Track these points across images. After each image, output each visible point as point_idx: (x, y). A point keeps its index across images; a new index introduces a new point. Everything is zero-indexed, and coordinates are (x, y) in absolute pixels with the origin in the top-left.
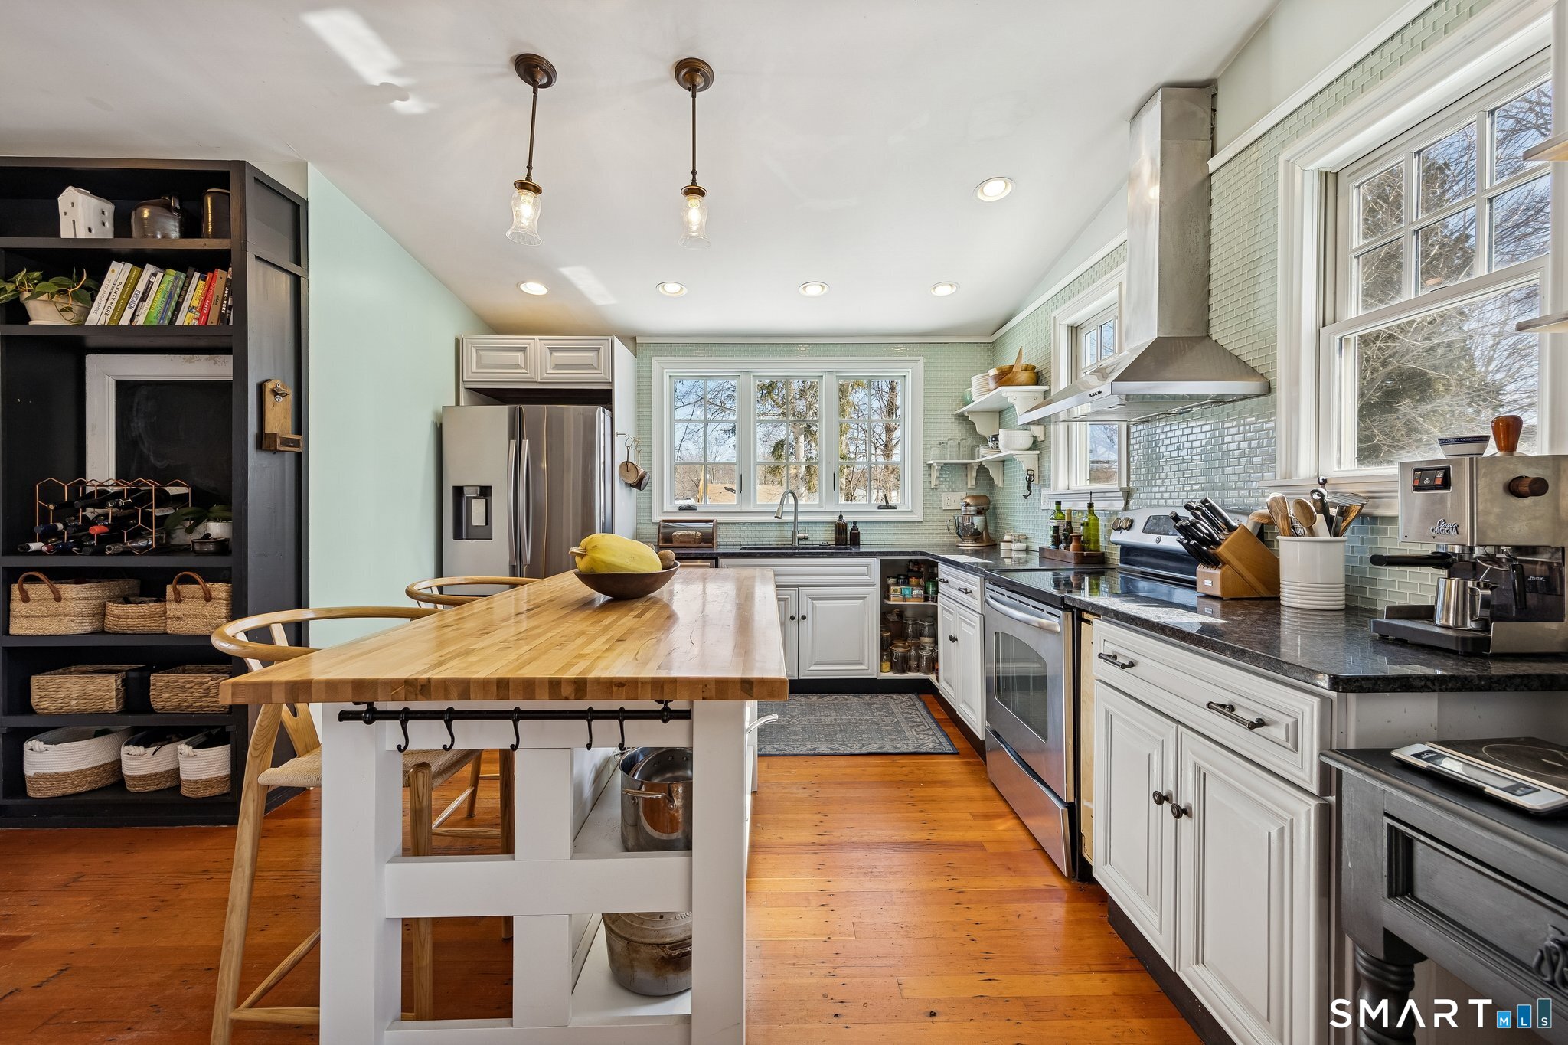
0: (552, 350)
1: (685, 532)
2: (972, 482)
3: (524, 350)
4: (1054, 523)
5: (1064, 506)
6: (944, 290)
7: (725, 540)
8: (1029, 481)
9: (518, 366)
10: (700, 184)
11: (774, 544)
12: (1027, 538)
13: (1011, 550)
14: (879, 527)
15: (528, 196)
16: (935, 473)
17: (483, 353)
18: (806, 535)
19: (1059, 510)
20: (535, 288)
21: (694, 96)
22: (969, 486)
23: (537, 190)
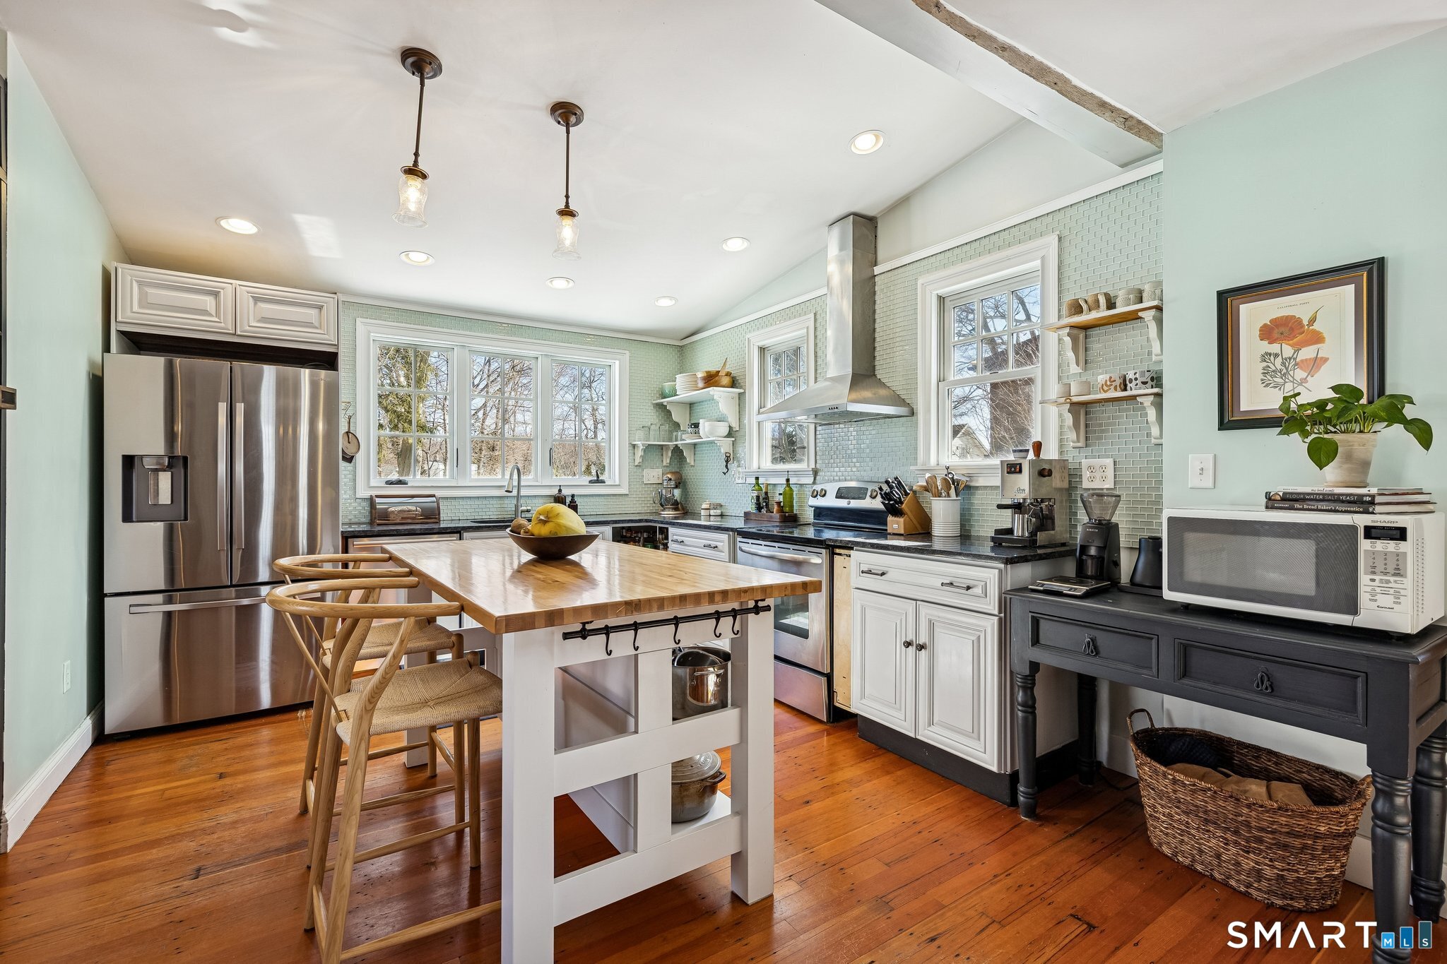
0: (256, 299)
1: (403, 508)
2: (668, 460)
3: (216, 294)
4: (755, 493)
5: (761, 481)
7: (448, 516)
8: (727, 462)
9: (205, 312)
14: (592, 499)
16: (639, 453)
17: (149, 291)
19: (757, 484)
20: (240, 226)
22: (666, 464)
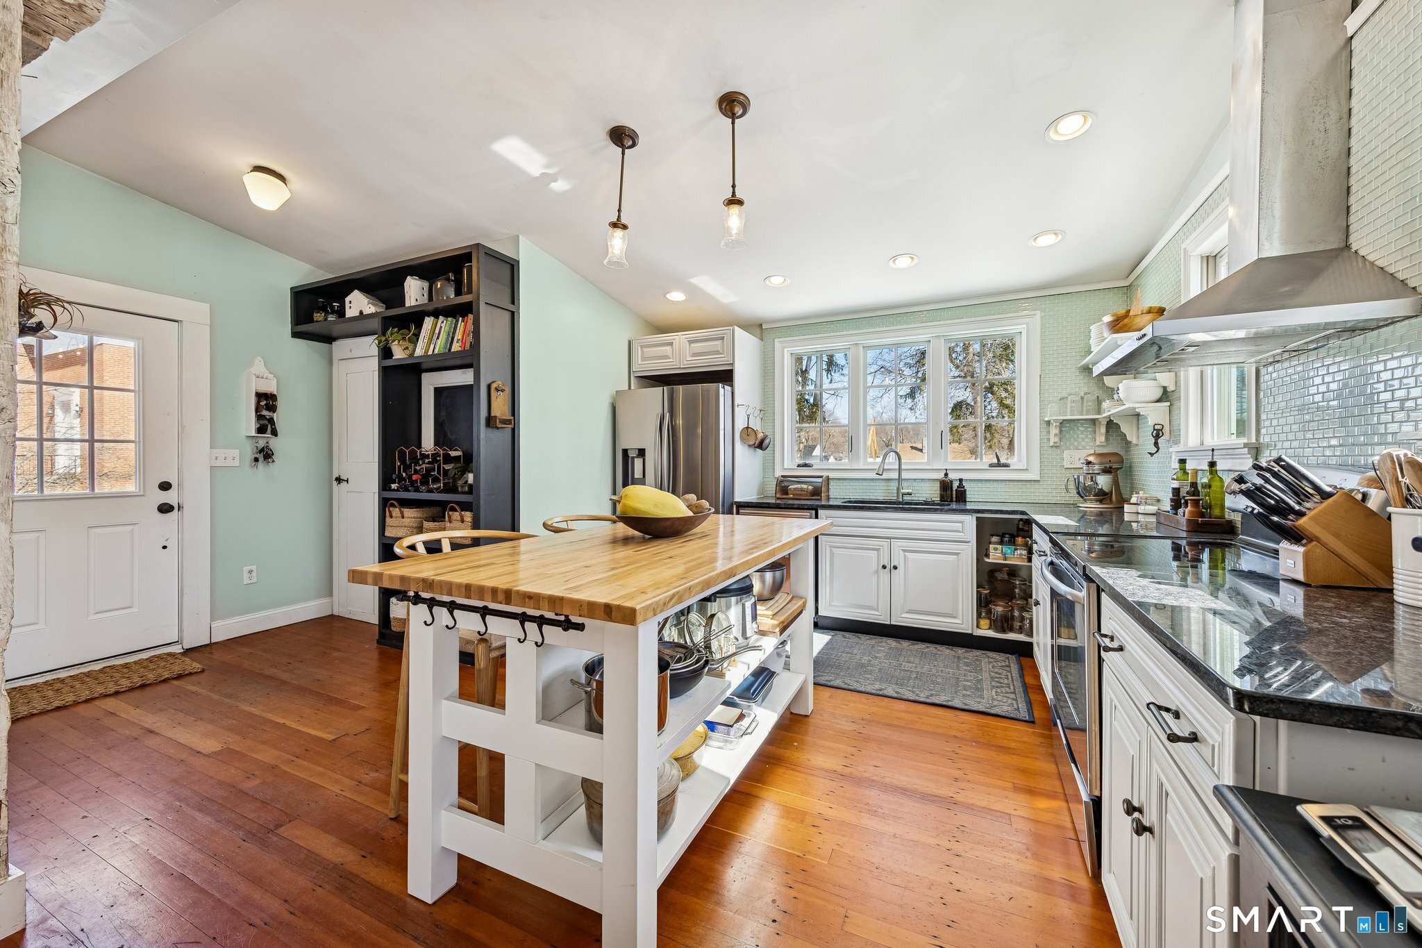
0: (691, 342)
1: (799, 486)
2: (1101, 438)
3: (671, 344)
4: (1176, 484)
5: (1189, 466)
6: (1047, 240)
7: (837, 493)
8: (1157, 437)
9: (667, 357)
10: (739, 195)
11: (881, 498)
12: (1158, 501)
13: (1138, 513)
14: (988, 485)
15: (619, 233)
16: (1054, 430)
17: (645, 350)
18: (910, 491)
19: (1184, 470)
20: (677, 296)
21: (733, 123)
22: (1098, 443)
23: (625, 227)
